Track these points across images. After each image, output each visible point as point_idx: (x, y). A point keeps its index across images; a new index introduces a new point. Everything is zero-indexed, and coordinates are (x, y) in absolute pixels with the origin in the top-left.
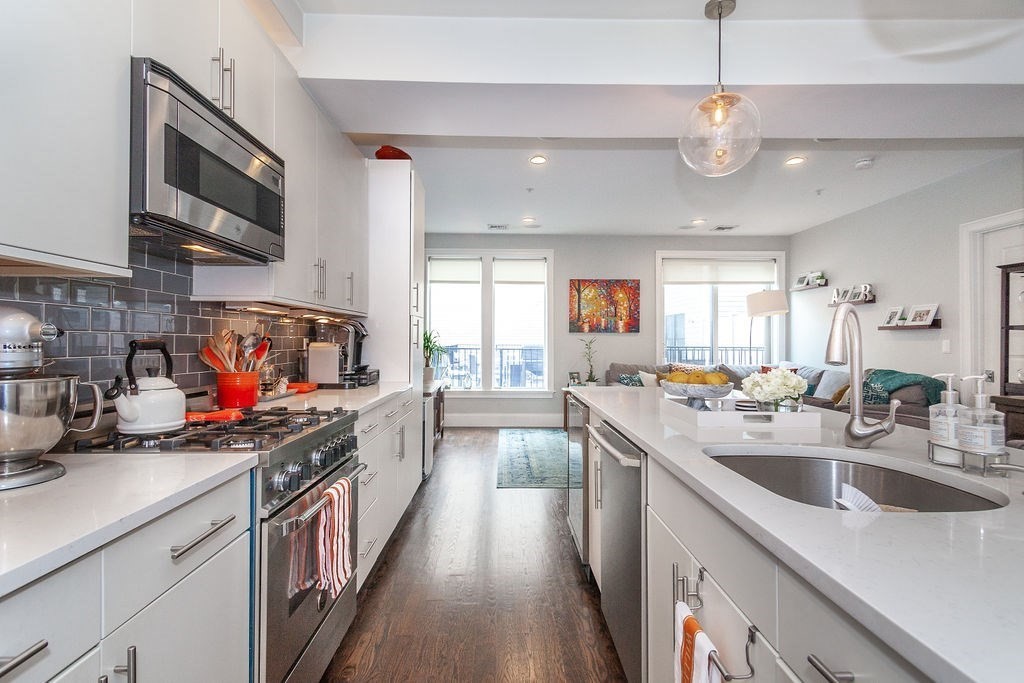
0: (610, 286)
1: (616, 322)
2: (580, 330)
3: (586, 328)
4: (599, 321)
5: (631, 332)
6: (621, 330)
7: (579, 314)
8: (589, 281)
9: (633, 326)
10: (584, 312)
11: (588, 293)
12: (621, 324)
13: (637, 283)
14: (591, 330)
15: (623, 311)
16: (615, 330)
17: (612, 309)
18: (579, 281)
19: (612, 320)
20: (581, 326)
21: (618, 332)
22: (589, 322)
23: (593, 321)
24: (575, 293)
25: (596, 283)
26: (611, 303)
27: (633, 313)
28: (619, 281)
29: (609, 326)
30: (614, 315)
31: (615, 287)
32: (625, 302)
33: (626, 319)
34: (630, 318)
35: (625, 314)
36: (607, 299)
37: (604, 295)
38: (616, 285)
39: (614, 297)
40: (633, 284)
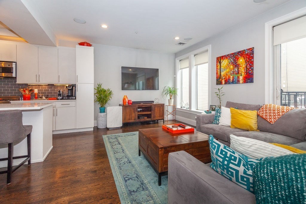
0: (235, 57)
1: (238, 77)
2: (221, 83)
3: (223, 82)
4: (229, 77)
5: (247, 82)
6: (241, 82)
7: (220, 75)
8: (225, 56)
9: (249, 78)
10: (222, 74)
11: (225, 63)
12: (241, 78)
13: (252, 50)
14: (226, 83)
15: (242, 70)
16: (238, 82)
17: (236, 69)
18: (220, 57)
19: (236, 76)
20: (221, 81)
21: (240, 83)
22: (225, 78)
23: (226, 78)
24: (219, 64)
25: (228, 56)
26: (236, 66)
27: (249, 70)
28: (240, 52)
29: (235, 80)
30: (237, 73)
31: (238, 56)
32: (244, 64)
33: (244, 74)
34: (247, 74)
35: (243, 71)
36: (233, 64)
37: (232, 62)
38: (238, 55)
39: (237, 62)
40: (249, 51)
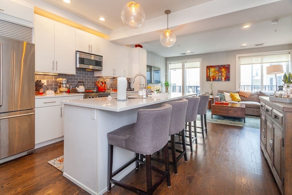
0: (220, 67)
1: (222, 78)
2: (210, 80)
3: (212, 80)
4: (216, 77)
5: (227, 81)
6: (223, 80)
7: (209, 76)
8: (213, 66)
9: (227, 79)
10: (211, 75)
11: (212, 70)
12: (223, 78)
13: (229, 65)
15: (224, 74)
16: (221, 80)
17: (220, 74)
18: (209, 66)
19: (220, 77)
22: (212, 78)
23: (214, 78)
24: (208, 70)
25: (215, 67)
26: (220, 72)
27: (227, 75)
28: (223, 65)
29: (219, 79)
32: (225, 72)
34: (226, 77)
36: (218, 71)
39: (221, 70)
40: (228, 66)
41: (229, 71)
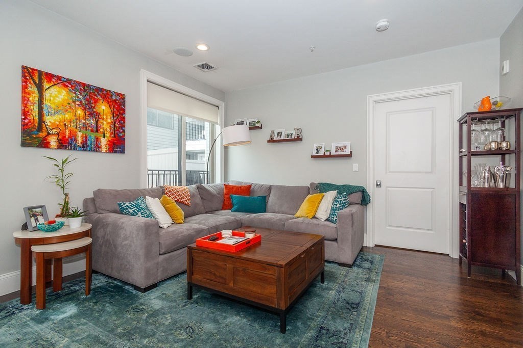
0: (88, 93)
1: (97, 139)
2: (42, 144)
3: (53, 141)
4: (73, 134)
5: (116, 152)
6: (104, 149)
7: (41, 121)
9: (118, 145)
10: (49, 120)
11: (56, 95)
12: (104, 142)
14: (62, 146)
15: (106, 127)
16: (97, 148)
17: (93, 122)
18: (40, 72)
20: (45, 139)
21: (101, 152)
22: (58, 134)
23: (65, 133)
25: (70, 83)
26: (91, 114)
27: (118, 130)
28: (102, 90)
29: (89, 143)
30: (95, 129)
31: (95, 95)
32: (109, 117)
33: (110, 136)
34: (115, 137)
35: (109, 130)
36: (85, 109)
37: (81, 102)
38: (96, 93)
39: (94, 107)
40: (118, 98)
41: (124, 119)
